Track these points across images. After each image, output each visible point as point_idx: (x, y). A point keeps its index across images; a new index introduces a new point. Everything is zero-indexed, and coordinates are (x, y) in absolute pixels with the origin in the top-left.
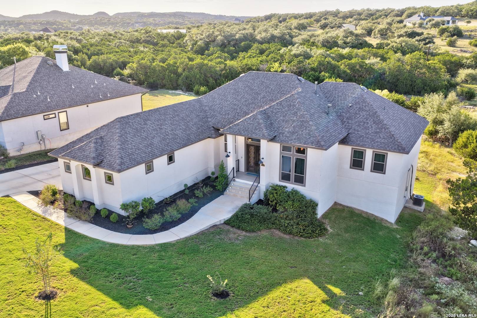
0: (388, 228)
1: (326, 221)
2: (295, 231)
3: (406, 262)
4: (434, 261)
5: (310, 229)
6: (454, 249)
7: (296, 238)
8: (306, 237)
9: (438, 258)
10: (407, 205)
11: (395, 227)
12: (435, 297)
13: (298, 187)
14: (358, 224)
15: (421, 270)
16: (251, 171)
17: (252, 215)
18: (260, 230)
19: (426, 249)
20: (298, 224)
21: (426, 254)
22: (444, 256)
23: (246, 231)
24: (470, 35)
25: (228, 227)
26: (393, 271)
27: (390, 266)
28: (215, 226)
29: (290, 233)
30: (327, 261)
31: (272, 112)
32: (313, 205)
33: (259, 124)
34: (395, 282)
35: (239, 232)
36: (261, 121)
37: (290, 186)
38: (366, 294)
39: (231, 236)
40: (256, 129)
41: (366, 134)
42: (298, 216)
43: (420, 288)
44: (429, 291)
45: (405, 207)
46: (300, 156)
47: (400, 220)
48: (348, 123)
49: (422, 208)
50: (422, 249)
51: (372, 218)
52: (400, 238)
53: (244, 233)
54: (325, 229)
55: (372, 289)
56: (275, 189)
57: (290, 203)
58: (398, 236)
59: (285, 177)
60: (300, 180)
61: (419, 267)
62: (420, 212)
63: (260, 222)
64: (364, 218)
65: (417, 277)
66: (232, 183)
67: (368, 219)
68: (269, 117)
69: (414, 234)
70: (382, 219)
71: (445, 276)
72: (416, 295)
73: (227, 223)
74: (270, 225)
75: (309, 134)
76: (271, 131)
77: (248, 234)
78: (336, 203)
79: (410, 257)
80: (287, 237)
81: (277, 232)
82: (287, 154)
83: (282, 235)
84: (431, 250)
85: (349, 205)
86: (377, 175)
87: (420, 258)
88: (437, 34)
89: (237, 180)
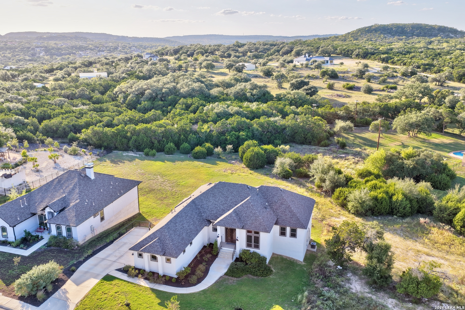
0: (300, 265)
1: (271, 266)
2: (259, 274)
3: (310, 282)
4: (322, 280)
5: (265, 272)
6: (330, 272)
7: (260, 278)
8: (264, 277)
9: (323, 278)
10: (308, 249)
11: (303, 263)
12: (322, 297)
13: (256, 250)
14: (286, 265)
15: (316, 285)
16: (229, 242)
17: (237, 268)
18: (242, 276)
19: (318, 275)
20: (259, 270)
21: (318, 277)
22: (325, 277)
23: (237, 278)
24: (343, 77)
25: (227, 277)
26: (304, 288)
27: (303, 286)
28: (221, 277)
29: (257, 276)
30: (276, 287)
31: (239, 211)
32: (264, 259)
33: (235, 220)
34: (306, 293)
35: (233, 278)
36: (235, 218)
37: (252, 250)
38: (295, 301)
39: (231, 281)
40: (233, 223)
41: (286, 218)
42: (258, 266)
43: (316, 294)
44: (319, 295)
45: (307, 250)
46: (256, 235)
47: (306, 259)
48: (276, 212)
49: (315, 250)
50: (316, 274)
51: (292, 260)
52: (306, 270)
53: (236, 279)
54: (272, 271)
55: (297, 298)
56: (244, 252)
57: (253, 259)
58: (305, 269)
59: (249, 245)
60: (257, 246)
61: (315, 284)
62: (314, 252)
63: (241, 272)
64: (289, 261)
65: (314, 289)
66: (221, 250)
67: (291, 261)
68: (238, 214)
69: (313, 267)
70: (297, 260)
71: (326, 287)
72: (314, 298)
73: (226, 274)
74: (247, 273)
75: (260, 224)
76: (241, 223)
77: (237, 279)
78: (273, 254)
79: (311, 279)
80: (255, 278)
81: (250, 276)
82: (250, 234)
83: (253, 277)
84: (320, 275)
85: (280, 254)
86: (293, 239)
87: (316, 279)
88: (319, 75)
89: (223, 248)
